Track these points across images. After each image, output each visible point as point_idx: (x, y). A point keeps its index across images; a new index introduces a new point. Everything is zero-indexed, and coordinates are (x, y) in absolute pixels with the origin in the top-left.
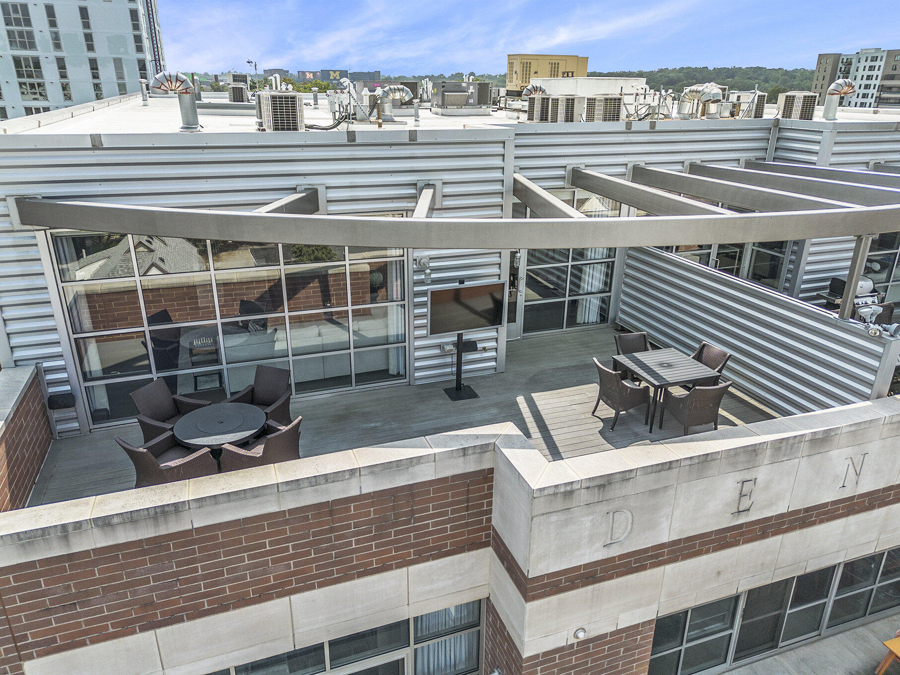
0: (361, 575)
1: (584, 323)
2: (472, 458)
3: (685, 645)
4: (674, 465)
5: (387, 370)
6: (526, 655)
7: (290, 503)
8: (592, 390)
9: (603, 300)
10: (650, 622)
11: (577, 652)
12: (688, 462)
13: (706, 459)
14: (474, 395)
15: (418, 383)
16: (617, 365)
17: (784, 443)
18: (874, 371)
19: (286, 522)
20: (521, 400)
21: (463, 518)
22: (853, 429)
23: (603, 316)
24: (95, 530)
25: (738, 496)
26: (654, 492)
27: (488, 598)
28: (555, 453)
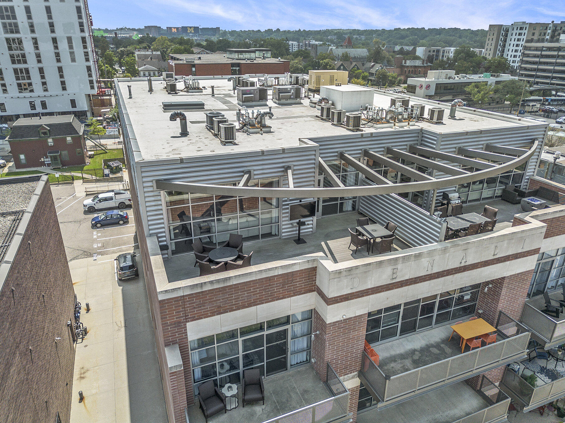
0: (277, 300)
1: (346, 211)
2: (310, 263)
3: (381, 329)
4: (371, 264)
5: (271, 233)
6: (327, 323)
7: (259, 277)
8: (349, 239)
9: (353, 201)
10: (366, 314)
11: (343, 323)
12: (376, 263)
13: (381, 262)
14: (305, 242)
15: (284, 238)
16: (357, 231)
17: (406, 257)
18: (438, 233)
19: (257, 283)
20: (323, 243)
21: (308, 282)
22: (428, 252)
23: (354, 208)
24: (209, 284)
25: (392, 273)
26: (366, 272)
27: (315, 309)
28: (336, 261)
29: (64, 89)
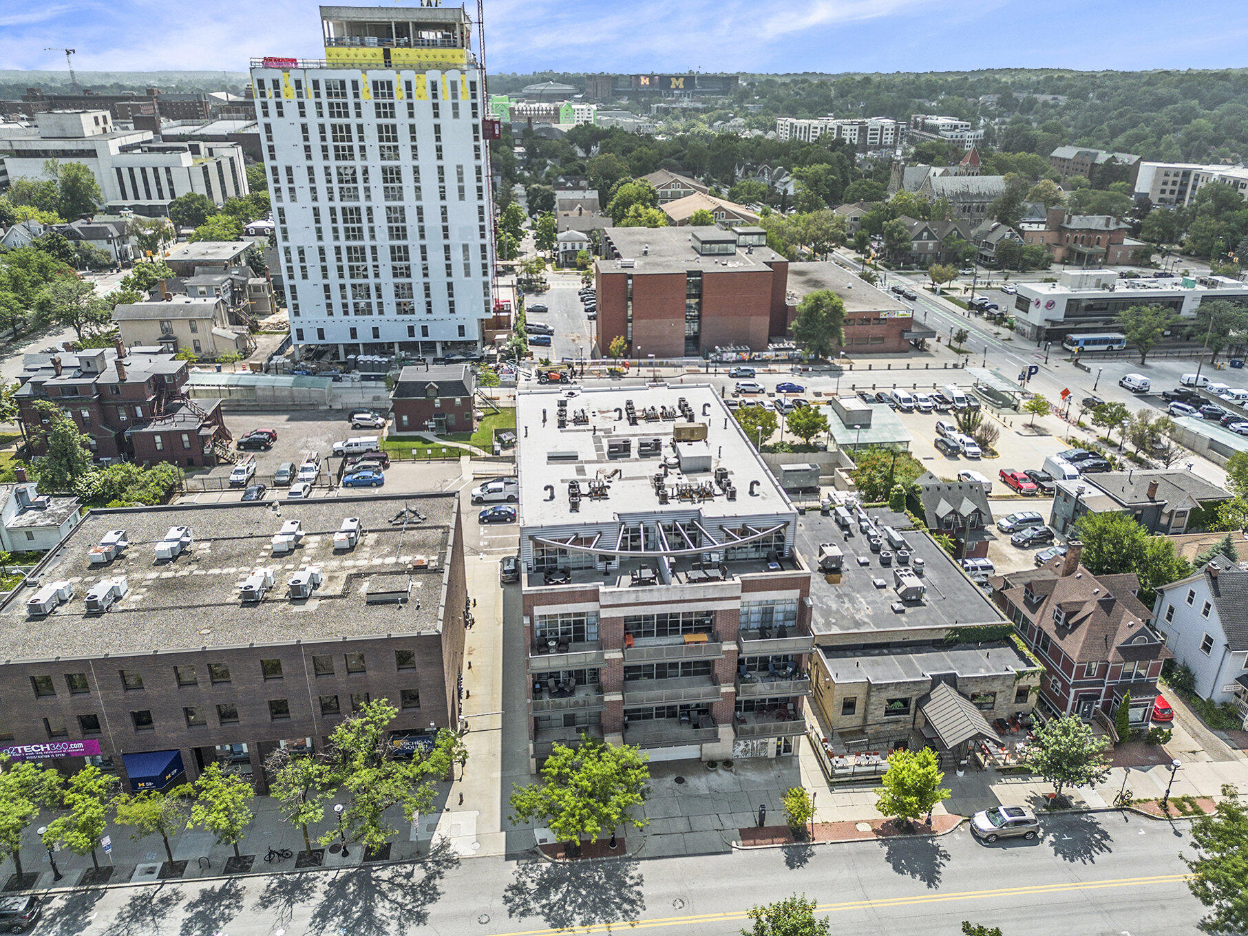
4: (636, 591)
11: (611, 619)
24: (548, 590)
27: (597, 610)
29: (452, 311)
